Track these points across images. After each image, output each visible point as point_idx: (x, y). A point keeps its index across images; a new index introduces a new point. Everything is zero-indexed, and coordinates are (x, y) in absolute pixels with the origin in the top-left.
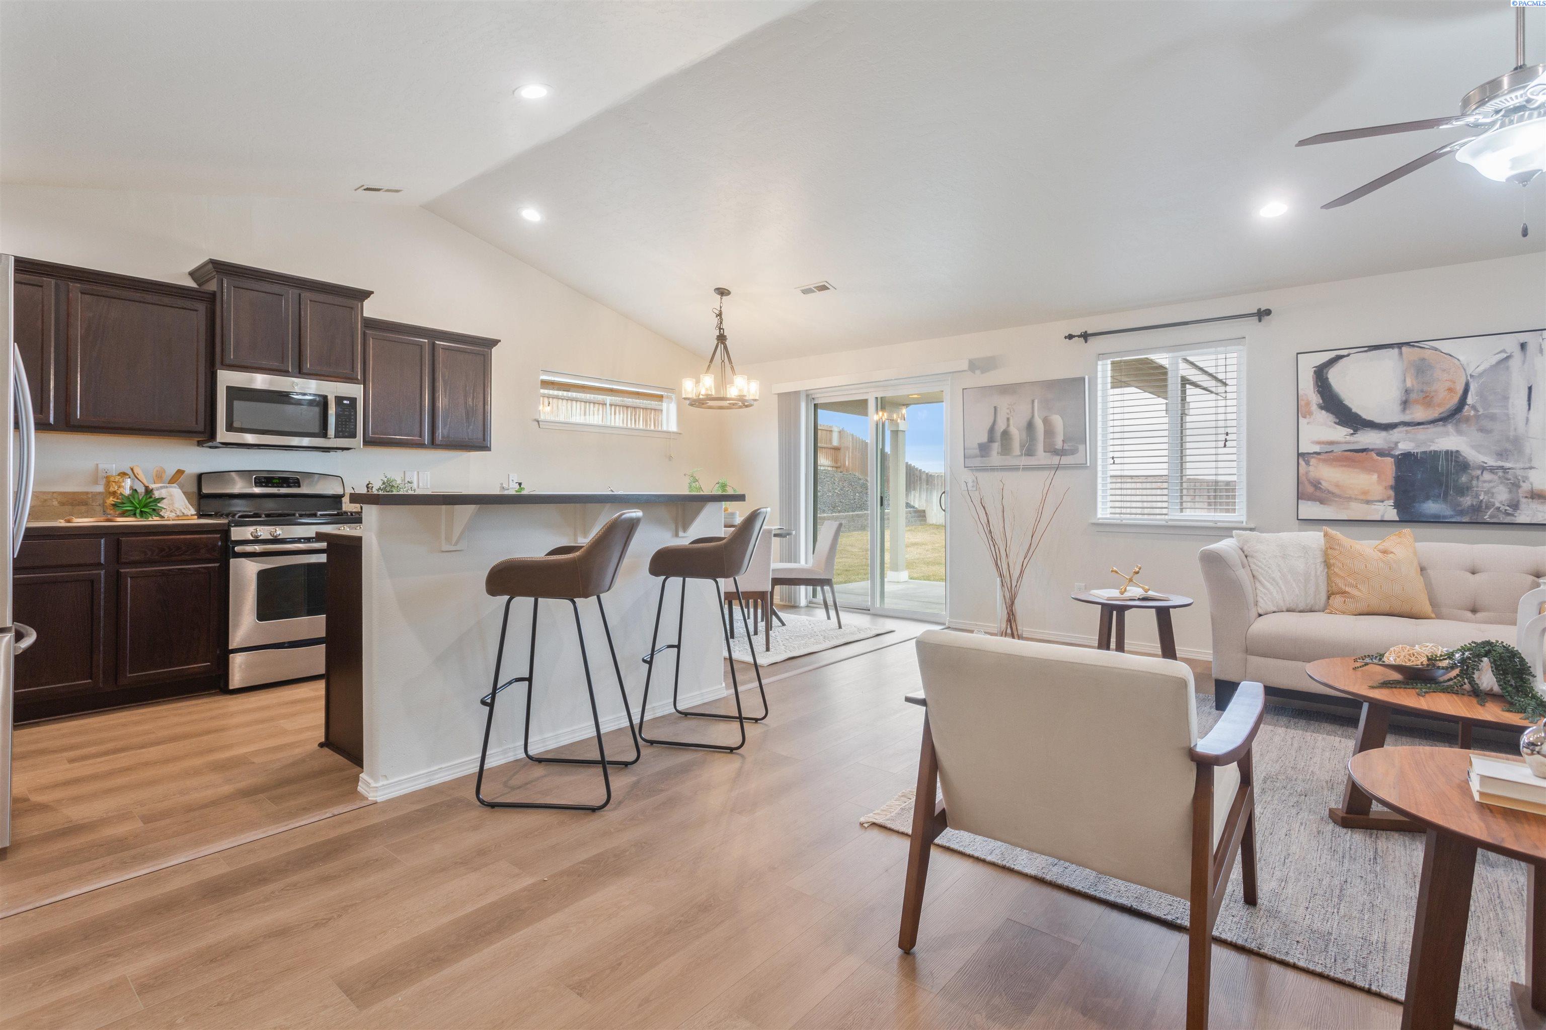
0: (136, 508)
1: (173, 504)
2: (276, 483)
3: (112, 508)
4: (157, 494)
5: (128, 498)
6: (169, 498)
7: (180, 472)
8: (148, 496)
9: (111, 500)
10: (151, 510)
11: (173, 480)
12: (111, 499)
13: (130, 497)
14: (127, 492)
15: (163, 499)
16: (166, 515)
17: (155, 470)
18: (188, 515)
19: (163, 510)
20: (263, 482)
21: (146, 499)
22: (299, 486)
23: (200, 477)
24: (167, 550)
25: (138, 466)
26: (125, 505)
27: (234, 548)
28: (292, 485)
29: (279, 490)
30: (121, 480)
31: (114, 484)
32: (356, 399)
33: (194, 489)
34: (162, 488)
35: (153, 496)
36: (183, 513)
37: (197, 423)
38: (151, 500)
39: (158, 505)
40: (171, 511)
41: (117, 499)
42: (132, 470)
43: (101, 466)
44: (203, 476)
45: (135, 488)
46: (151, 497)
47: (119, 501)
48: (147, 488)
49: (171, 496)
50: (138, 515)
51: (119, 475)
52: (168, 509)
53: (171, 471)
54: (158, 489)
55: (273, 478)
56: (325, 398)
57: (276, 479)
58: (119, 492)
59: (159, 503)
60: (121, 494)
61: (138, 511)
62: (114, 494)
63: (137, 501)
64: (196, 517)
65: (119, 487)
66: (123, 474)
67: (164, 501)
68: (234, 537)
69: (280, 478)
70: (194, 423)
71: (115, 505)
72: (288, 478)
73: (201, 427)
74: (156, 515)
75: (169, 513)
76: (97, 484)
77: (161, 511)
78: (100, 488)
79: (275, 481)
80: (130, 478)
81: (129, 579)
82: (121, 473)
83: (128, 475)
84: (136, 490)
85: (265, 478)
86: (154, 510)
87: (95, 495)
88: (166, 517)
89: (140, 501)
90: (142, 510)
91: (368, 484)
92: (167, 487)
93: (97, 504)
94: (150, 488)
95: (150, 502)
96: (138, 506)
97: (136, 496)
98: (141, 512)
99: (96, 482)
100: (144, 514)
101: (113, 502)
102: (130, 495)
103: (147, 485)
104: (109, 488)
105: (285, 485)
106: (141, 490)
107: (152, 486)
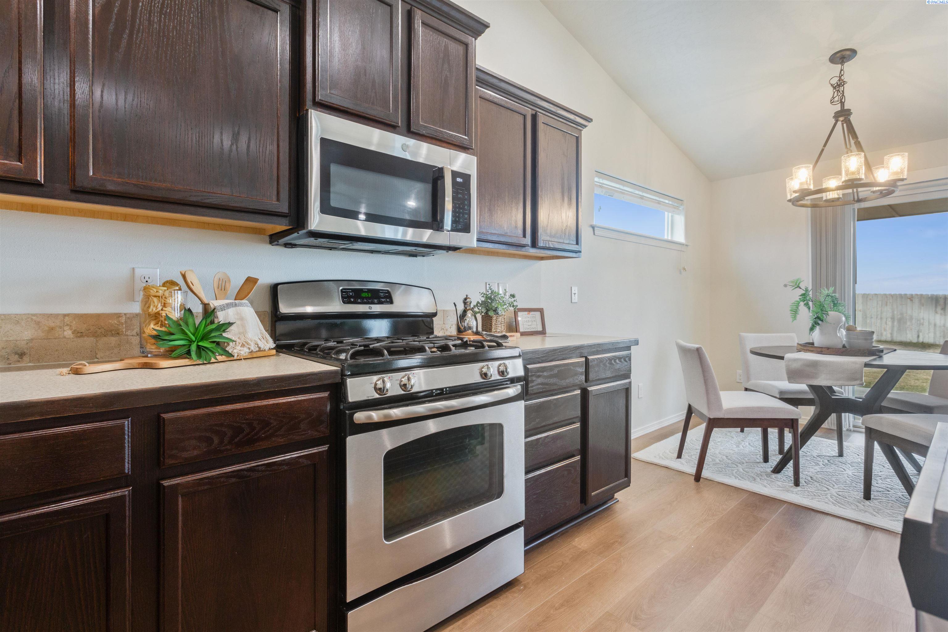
0: (191, 341)
1: (244, 333)
2: (366, 298)
3: (153, 341)
4: (221, 317)
5: (177, 324)
6: (238, 322)
7: (251, 281)
8: (209, 321)
9: (152, 328)
10: (214, 345)
11: (241, 295)
12: (152, 326)
13: (182, 323)
14: (176, 315)
15: (230, 324)
16: (235, 352)
17: (216, 280)
18: (265, 350)
19: (231, 343)
20: (351, 297)
21: (206, 326)
22: (391, 302)
23: (274, 289)
24: (247, 430)
25: (192, 271)
26: (173, 337)
27: (352, 415)
28: (383, 300)
29: (370, 308)
30: (167, 294)
31: (155, 300)
32: (470, 176)
33: (267, 307)
34: (228, 306)
35: (216, 322)
36: (260, 348)
37: (278, 199)
38: (213, 326)
39: (224, 335)
40: (243, 345)
41: (162, 326)
42: (184, 276)
43: (139, 272)
44: (279, 287)
45: (187, 307)
46: (212, 322)
47: (163, 329)
48: (206, 306)
49: (242, 319)
50: (193, 354)
51: (164, 285)
52: (238, 341)
53: (238, 281)
54: (223, 308)
55: (361, 291)
56: (441, 171)
57: (365, 292)
58: (164, 314)
59: (224, 331)
60: (167, 317)
61: (194, 347)
62: (156, 317)
63: (192, 330)
64: (274, 352)
65: (164, 305)
66: (170, 284)
67: (232, 328)
68: (353, 397)
69: (370, 291)
70: (274, 198)
71: (157, 337)
72: (378, 291)
73: (284, 207)
74: (221, 352)
75: (239, 348)
76: (134, 301)
77: (228, 344)
78: (136, 308)
79: (364, 295)
80: (180, 289)
81: (180, 499)
82: (167, 282)
83: (177, 285)
84: (189, 310)
85: (353, 290)
86: (218, 343)
87: (131, 317)
88: (236, 355)
89: (196, 329)
90: (200, 344)
91: (466, 299)
92: (236, 305)
93: (134, 333)
94: (212, 306)
95: (211, 331)
96: (194, 339)
97: (190, 321)
98: (199, 347)
99: (131, 298)
100: (203, 353)
101: (155, 333)
102: (181, 319)
103: (206, 302)
104: (149, 307)
105: (376, 301)
106: (198, 309)
107: (214, 303)
